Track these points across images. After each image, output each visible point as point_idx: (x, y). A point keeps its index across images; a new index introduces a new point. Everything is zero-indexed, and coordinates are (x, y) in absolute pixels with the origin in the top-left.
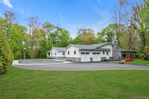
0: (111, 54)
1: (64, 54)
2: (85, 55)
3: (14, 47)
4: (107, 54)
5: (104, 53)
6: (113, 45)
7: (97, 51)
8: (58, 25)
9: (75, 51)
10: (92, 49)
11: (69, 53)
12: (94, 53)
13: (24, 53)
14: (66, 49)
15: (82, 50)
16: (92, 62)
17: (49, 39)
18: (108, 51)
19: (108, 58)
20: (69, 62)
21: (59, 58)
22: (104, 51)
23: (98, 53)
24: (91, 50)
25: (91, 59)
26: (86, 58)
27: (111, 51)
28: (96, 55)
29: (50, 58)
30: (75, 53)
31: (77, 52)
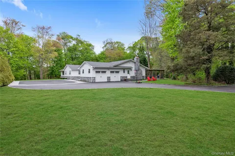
0: (133, 73)
1: (79, 73)
2: (101, 74)
3: (16, 65)
4: (128, 73)
5: (124, 72)
6: (135, 63)
7: (115, 70)
8: (78, 36)
9: (89, 70)
10: (108, 67)
11: (83, 72)
12: (112, 72)
13: (32, 72)
14: (81, 67)
15: (96, 68)
16: (109, 81)
17: (65, 54)
18: (130, 69)
19: (129, 77)
20: (83, 82)
21: (74, 78)
22: (124, 69)
23: (117, 72)
24: (108, 69)
25: (108, 78)
26: (102, 78)
27: (133, 69)
28: (115, 74)
29: (64, 79)
30: (89, 72)
31: (91, 71)
